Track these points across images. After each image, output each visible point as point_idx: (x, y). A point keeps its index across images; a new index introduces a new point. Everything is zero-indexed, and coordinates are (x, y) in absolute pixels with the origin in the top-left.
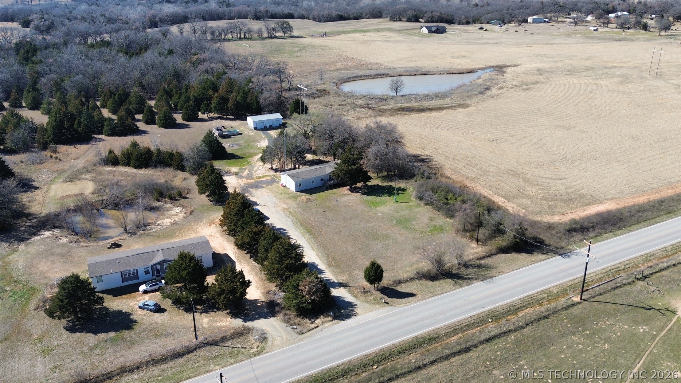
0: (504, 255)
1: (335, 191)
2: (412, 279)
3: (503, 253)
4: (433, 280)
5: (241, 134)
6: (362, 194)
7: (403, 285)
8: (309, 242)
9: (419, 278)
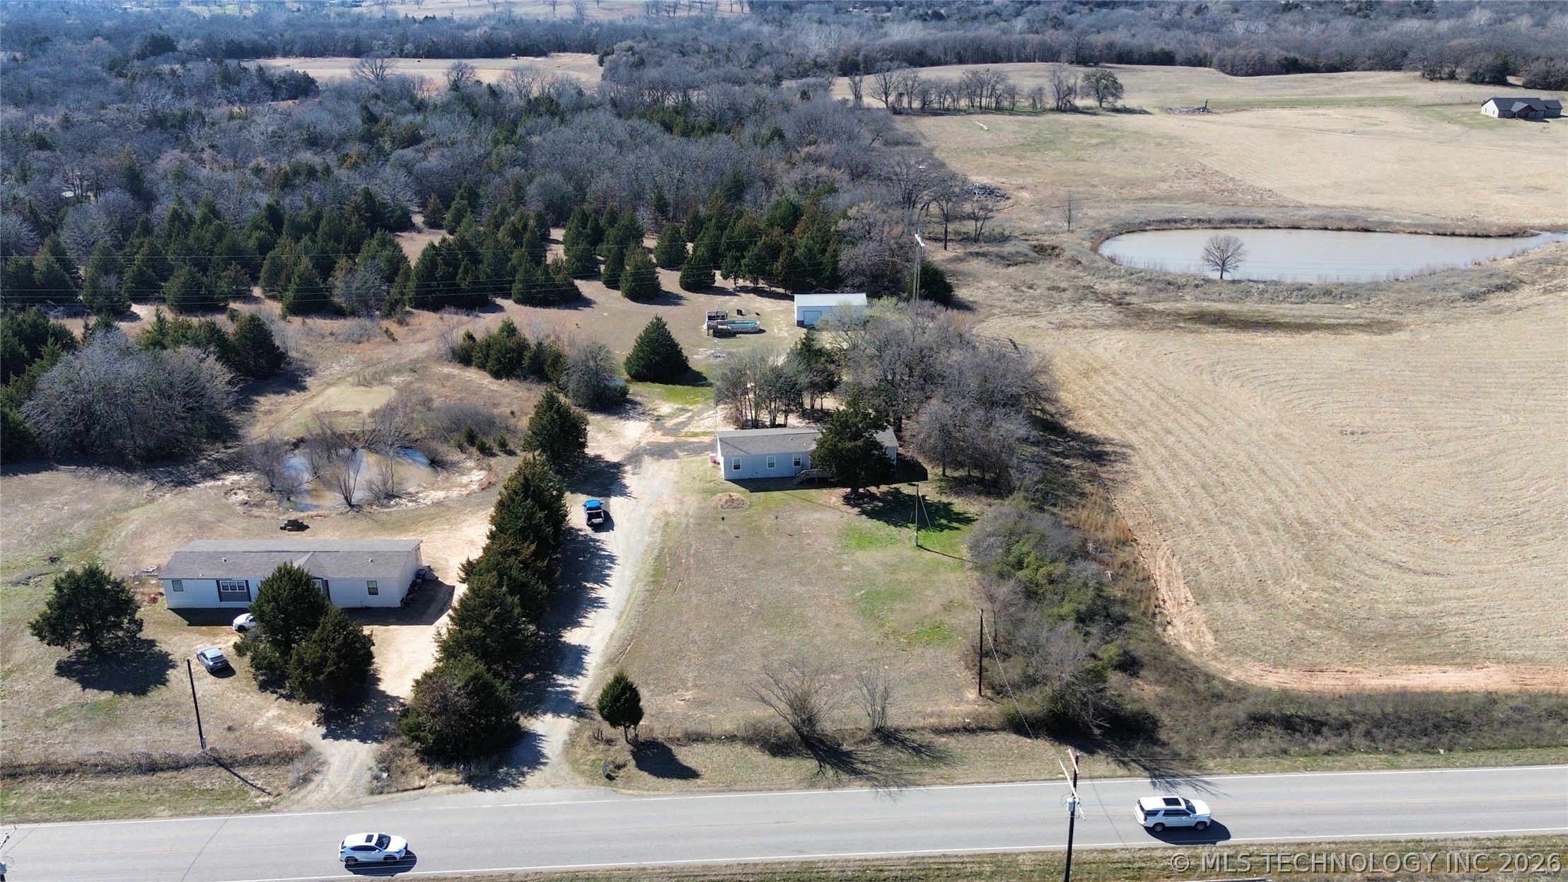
0: (1014, 737)
1: (813, 493)
2: (732, 738)
3: (1015, 733)
4: (774, 755)
5: (762, 331)
6: (863, 512)
7: (699, 748)
8: (628, 600)
9: (749, 741)
